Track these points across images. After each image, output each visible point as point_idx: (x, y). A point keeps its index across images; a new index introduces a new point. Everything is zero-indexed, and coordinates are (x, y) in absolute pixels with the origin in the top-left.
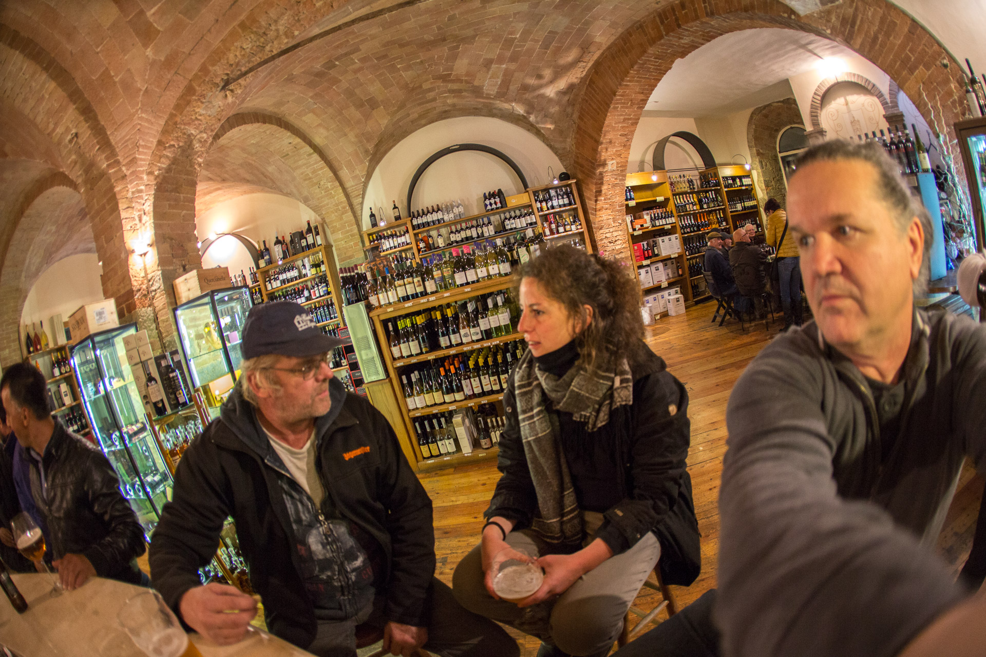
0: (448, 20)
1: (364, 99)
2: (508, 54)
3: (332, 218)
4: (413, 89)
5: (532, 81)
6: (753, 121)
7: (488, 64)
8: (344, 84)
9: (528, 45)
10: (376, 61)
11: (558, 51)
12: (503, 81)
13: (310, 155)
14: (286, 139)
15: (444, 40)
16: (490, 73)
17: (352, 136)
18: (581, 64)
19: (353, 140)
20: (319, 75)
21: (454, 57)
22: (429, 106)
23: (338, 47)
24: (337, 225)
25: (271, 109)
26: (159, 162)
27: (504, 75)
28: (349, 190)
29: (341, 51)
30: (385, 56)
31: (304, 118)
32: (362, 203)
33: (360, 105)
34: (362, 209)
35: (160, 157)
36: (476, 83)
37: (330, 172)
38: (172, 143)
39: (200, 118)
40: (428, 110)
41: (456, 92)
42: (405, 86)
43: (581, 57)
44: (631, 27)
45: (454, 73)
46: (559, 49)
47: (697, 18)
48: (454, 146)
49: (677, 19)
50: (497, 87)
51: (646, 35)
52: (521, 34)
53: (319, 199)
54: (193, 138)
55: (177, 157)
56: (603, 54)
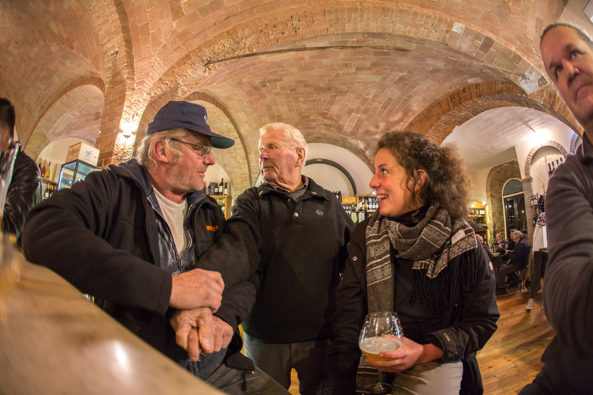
0: (335, 77)
1: (276, 114)
2: (363, 108)
3: (237, 181)
4: (305, 117)
5: (372, 129)
7: (350, 111)
8: (268, 101)
9: (375, 104)
10: (289, 92)
11: (390, 113)
12: (356, 125)
13: (236, 138)
14: (226, 123)
15: (330, 89)
16: (350, 118)
18: (402, 123)
20: (256, 88)
21: (332, 103)
22: (310, 131)
23: (271, 73)
24: (240, 187)
25: (223, 100)
26: (156, 89)
27: (358, 121)
28: (252, 168)
29: (273, 77)
30: (295, 90)
31: (239, 114)
32: (257, 178)
35: (158, 87)
36: (341, 123)
37: (244, 153)
38: (168, 82)
39: (187, 76)
40: (310, 133)
41: (328, 126)
42: (301, 114)
43: (403, 118)
44: (433, 103)
45: (330, 113)
46: (391, 111)
47: (471, 98)
48: (319, 159)
49: (460, 99)
50: (352, 128)
51: (441, 108)
52: (373, 96)
53: (232, 167)
54: (179, 86)
55: (167, 92)
56: (415, 118)
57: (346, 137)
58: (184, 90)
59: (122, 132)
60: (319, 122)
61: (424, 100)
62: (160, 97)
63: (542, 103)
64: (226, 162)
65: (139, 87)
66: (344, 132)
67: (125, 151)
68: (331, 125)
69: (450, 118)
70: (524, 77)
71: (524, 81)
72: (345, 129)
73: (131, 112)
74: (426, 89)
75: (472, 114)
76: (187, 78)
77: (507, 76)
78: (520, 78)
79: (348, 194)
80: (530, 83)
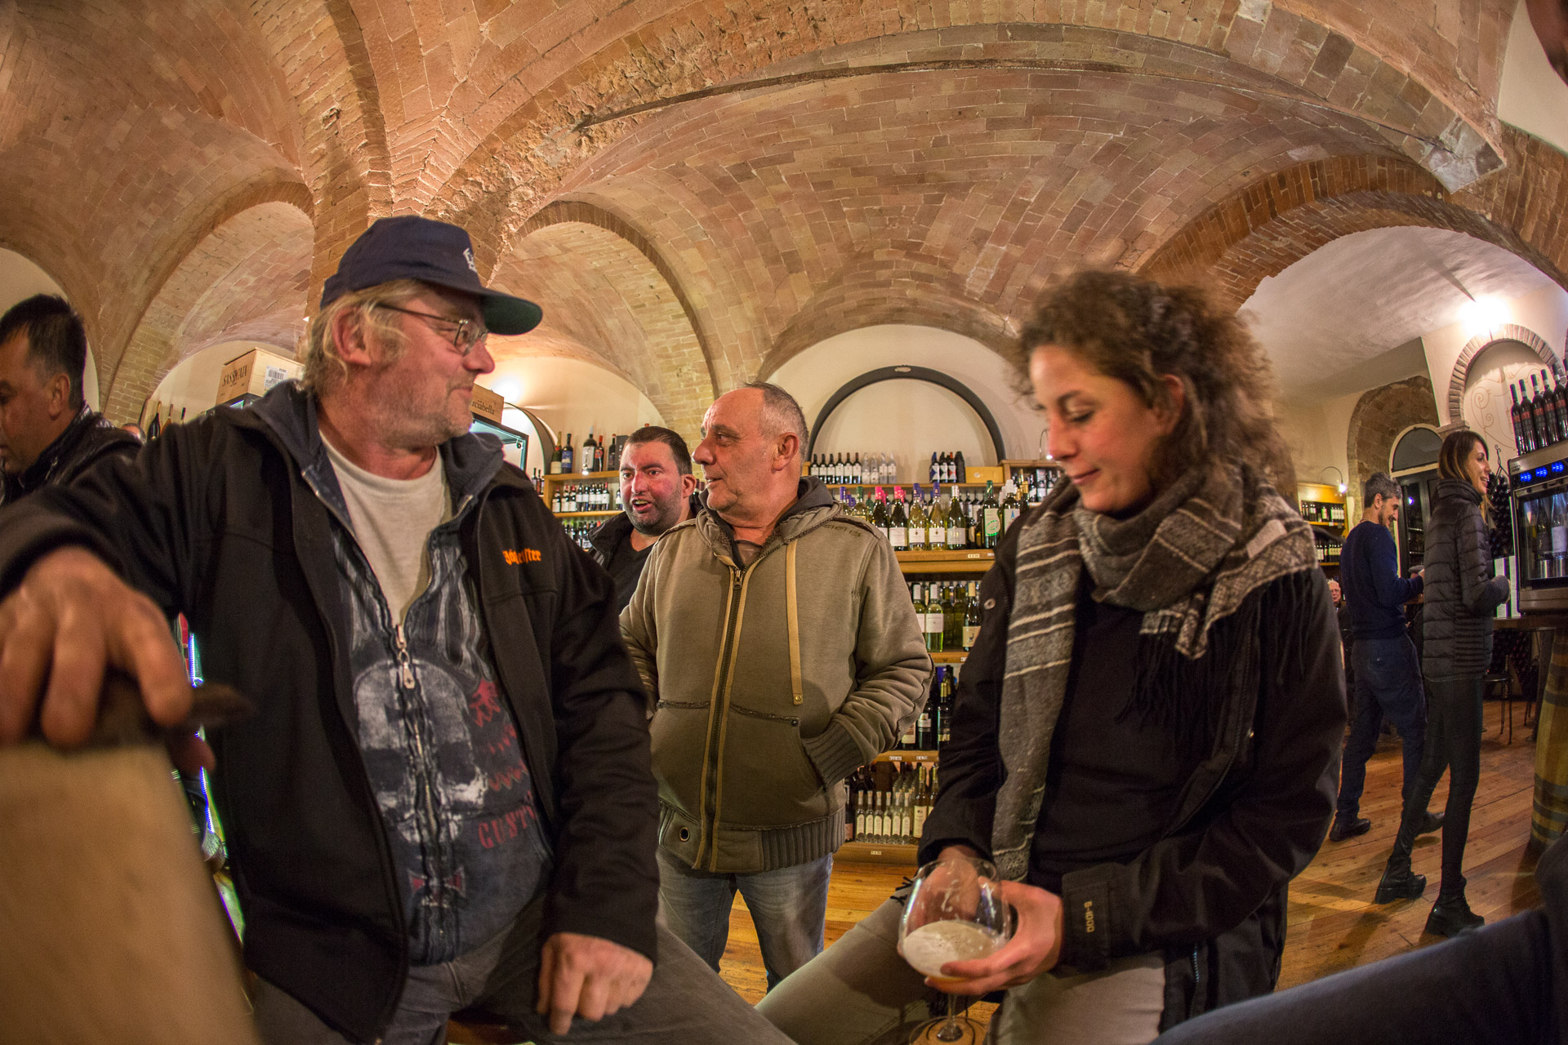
0: (934, 146)
1: (781, 251)
2: (1013, 229)
4: (859, 256)
6: (1360, 413)
7: (980, 238)
8: (757, 215)
9: (1046, 218)
10: (812, 189)
11: (1087, 240)
12: (997, 274)
13: (679, 316)
14: (648, 279)
15: (922, 180)
16: (981, 255)
17: (748, 308)
19: (750, 314)
20: (724, 184)
21: (930, 216)
22: (877, 292)
23: (761, 142)
27: (1000, 264)
29: (766, 152)
30: (828, 184)
31: (682, 253)
33: (773, 260)
36: (956, 269)
37: (702, 356)
38: (479, 179)
39: (531, 159)
40: (874, 299)
41: (924, 280)
42: (847, 248)
43: (1122, 256)
44: (1202, 215)
45: (926, 243)
46: (1090, 235)
47: (1301, 201)
48: (903, 366)
49: (1272, 204)
50: (987, 283)
51: (1223, 229)
52: (1038, 198)
53: (672, 394)
54: (512, 187)
55: (480, 205)
56: (1154, 256)
57: (974, 307)
58: (527, 195)
60: (897, 267)
61: (1177, 206)
63: (1489, 217)
64: (654, 380)
65: (404, 196)
66: (965, 294)
68: (932, 276)
69: (1246, 255)
70: (1438, 145)
71: (1437, 156)
72: (970, 285)
74: (1180, 176)
75: (1306, 244)
76: (532, 166)
77: (1394, 142)
78: (1429, 148)
79: (983, 462)
80: (1454, 162)
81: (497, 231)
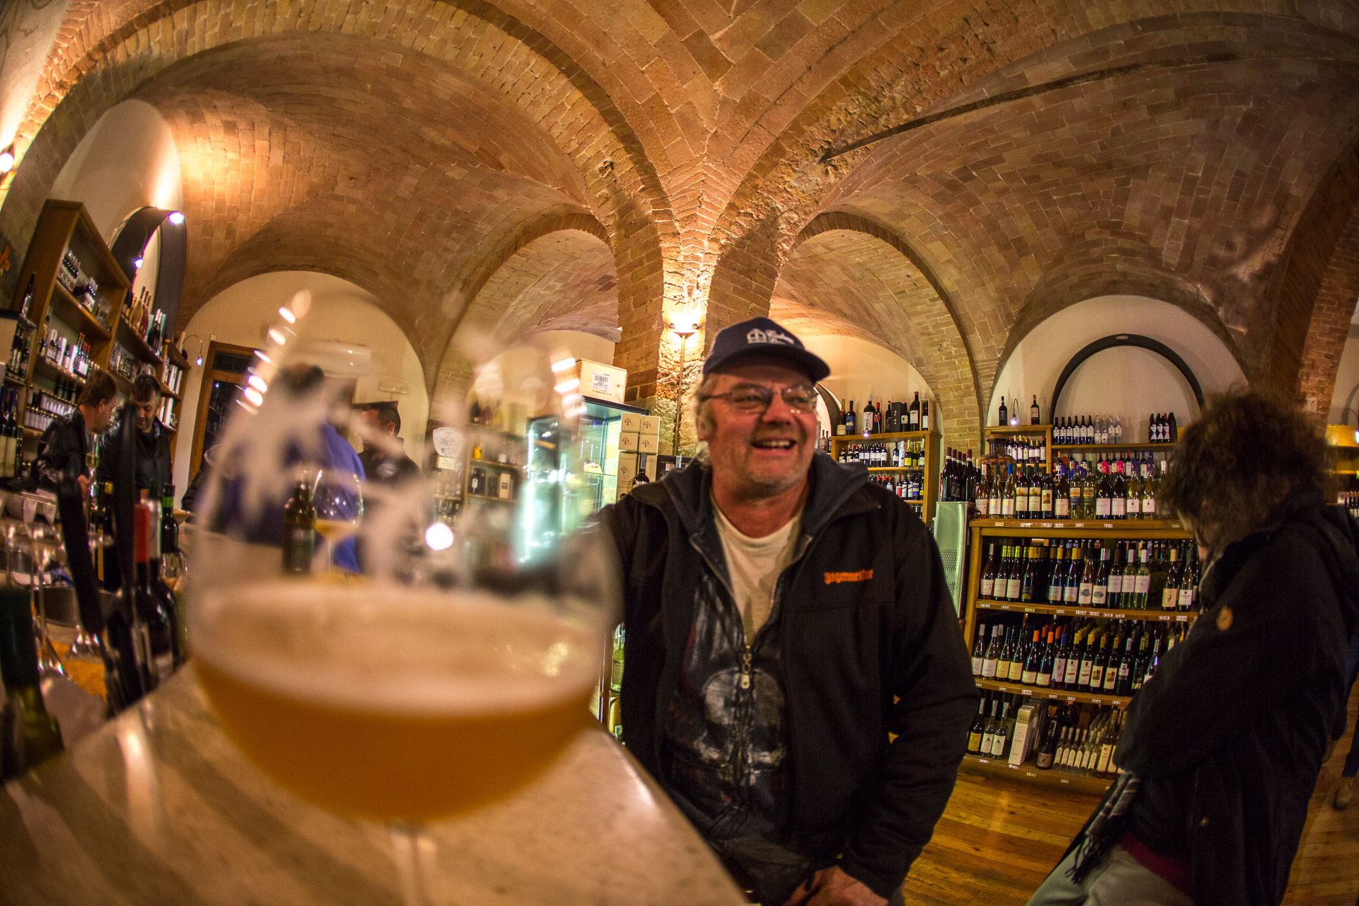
0: (1112, 136)
1: (1011, 238)
2: (1191, 202)
3: (949, 396)
4: (1074, 237)
5: (1221, 252)
7: (1167, 214)
8: (985, 209)
9: (1214, 189)
10: (1025, 183)
11: (1249, 207)
12: (1186, 246)
13: (935, 300)
14: (905, 270)
15: (1110, 166)
16: (1170, 229)
18: (1279, 232)
19: (992, 294)
20: (952, 186)
21: (1123, 197)
22: (1093, 268)
23: (974, 148)
24: (954, 408)
25: (886, 220)
26: (728, 229)
27: (1188, 236)
28: (979, 366)
29: (980, 156)
30: (1037, 178)
31: (930, 246)
32: (992, 388)
33: (1004, 246)
34: (991, 397)
35: (731, 224)
36: (1153, 244)
37: (957, 332)
38: (749, 210)
39: (790, 190)
40: (1092, 274)
41: (1128, 254)
42: (1063, 231)
43: (1278, 220)
45: (1125, 222)
46: (1250, 202)
48: (1120, 335)
50: (1179, 253)
52: (1204, 173)
53: (936, 366)
55: (755, 231)
57: (1171, 276)
58: (792, 219)
59: (671, 326)
60: (1106, 245)
62: (740, 243)
64: (920, 354)
65: (688, 229)
66: (1163, 265)
67: (686, 365)
68: (1134, 250)
72: (1166, 257)
73: (684, 282)
76: (791, 195)
81: (772, 250)
